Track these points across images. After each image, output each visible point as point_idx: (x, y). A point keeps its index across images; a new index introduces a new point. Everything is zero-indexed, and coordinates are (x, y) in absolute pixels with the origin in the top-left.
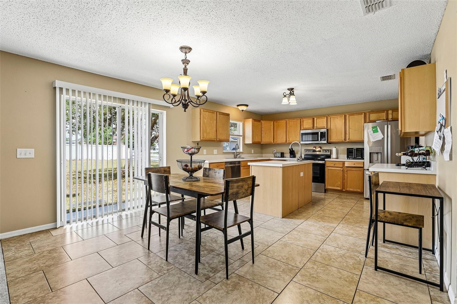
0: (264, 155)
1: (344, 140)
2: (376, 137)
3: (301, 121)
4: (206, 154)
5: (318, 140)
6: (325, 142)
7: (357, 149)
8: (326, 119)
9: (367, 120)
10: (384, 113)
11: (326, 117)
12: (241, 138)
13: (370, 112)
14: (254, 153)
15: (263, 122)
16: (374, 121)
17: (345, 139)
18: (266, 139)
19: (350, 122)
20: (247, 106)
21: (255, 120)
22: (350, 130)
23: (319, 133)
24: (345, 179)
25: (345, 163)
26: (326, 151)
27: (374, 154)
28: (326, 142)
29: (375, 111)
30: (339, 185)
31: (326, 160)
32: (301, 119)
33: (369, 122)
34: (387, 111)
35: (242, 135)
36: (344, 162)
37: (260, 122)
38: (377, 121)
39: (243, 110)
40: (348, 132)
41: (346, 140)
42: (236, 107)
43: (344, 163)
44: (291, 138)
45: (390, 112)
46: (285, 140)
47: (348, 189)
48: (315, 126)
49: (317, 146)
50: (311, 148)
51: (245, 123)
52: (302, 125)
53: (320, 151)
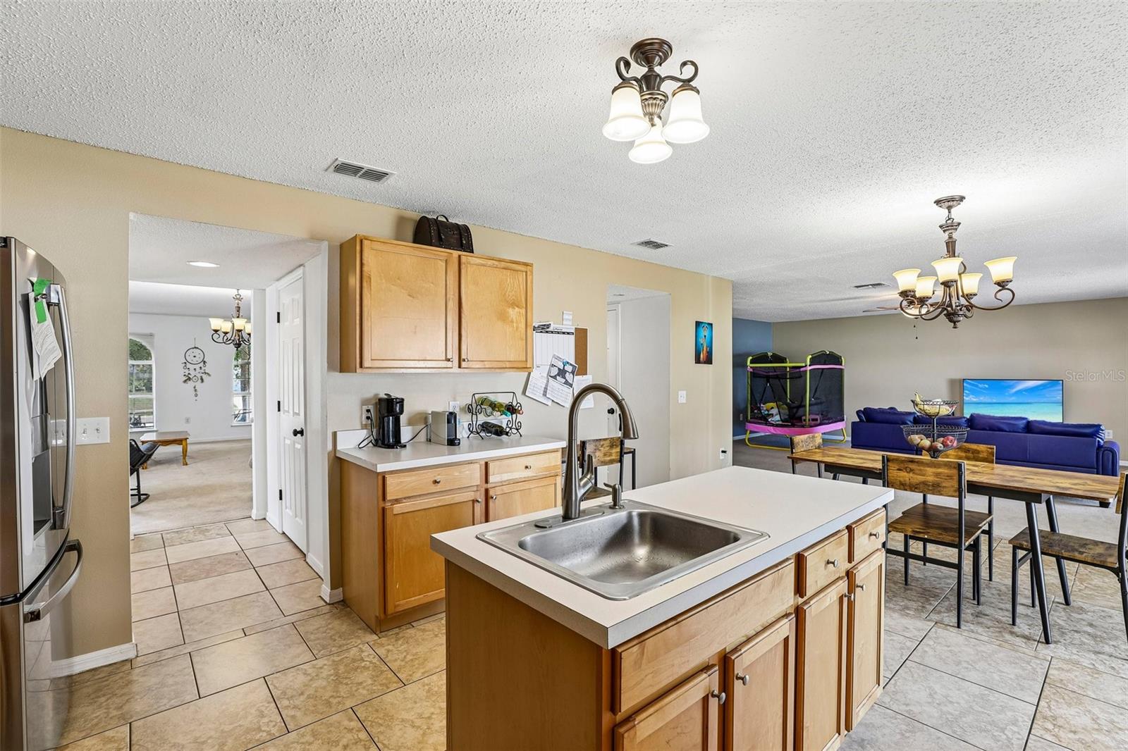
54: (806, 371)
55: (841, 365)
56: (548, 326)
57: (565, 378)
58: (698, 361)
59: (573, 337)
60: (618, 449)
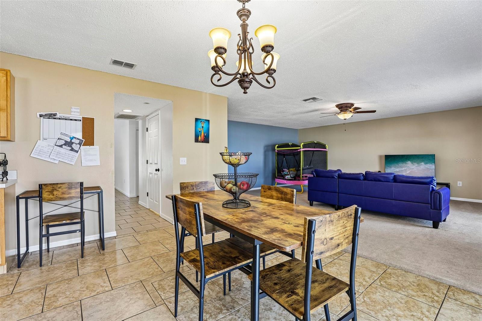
54: (300, 151)
55: (326, 149)
56: (55, 115)
57: (71, 147)
58: (197, 140)
59: (80, 123)
60: (79, 190)
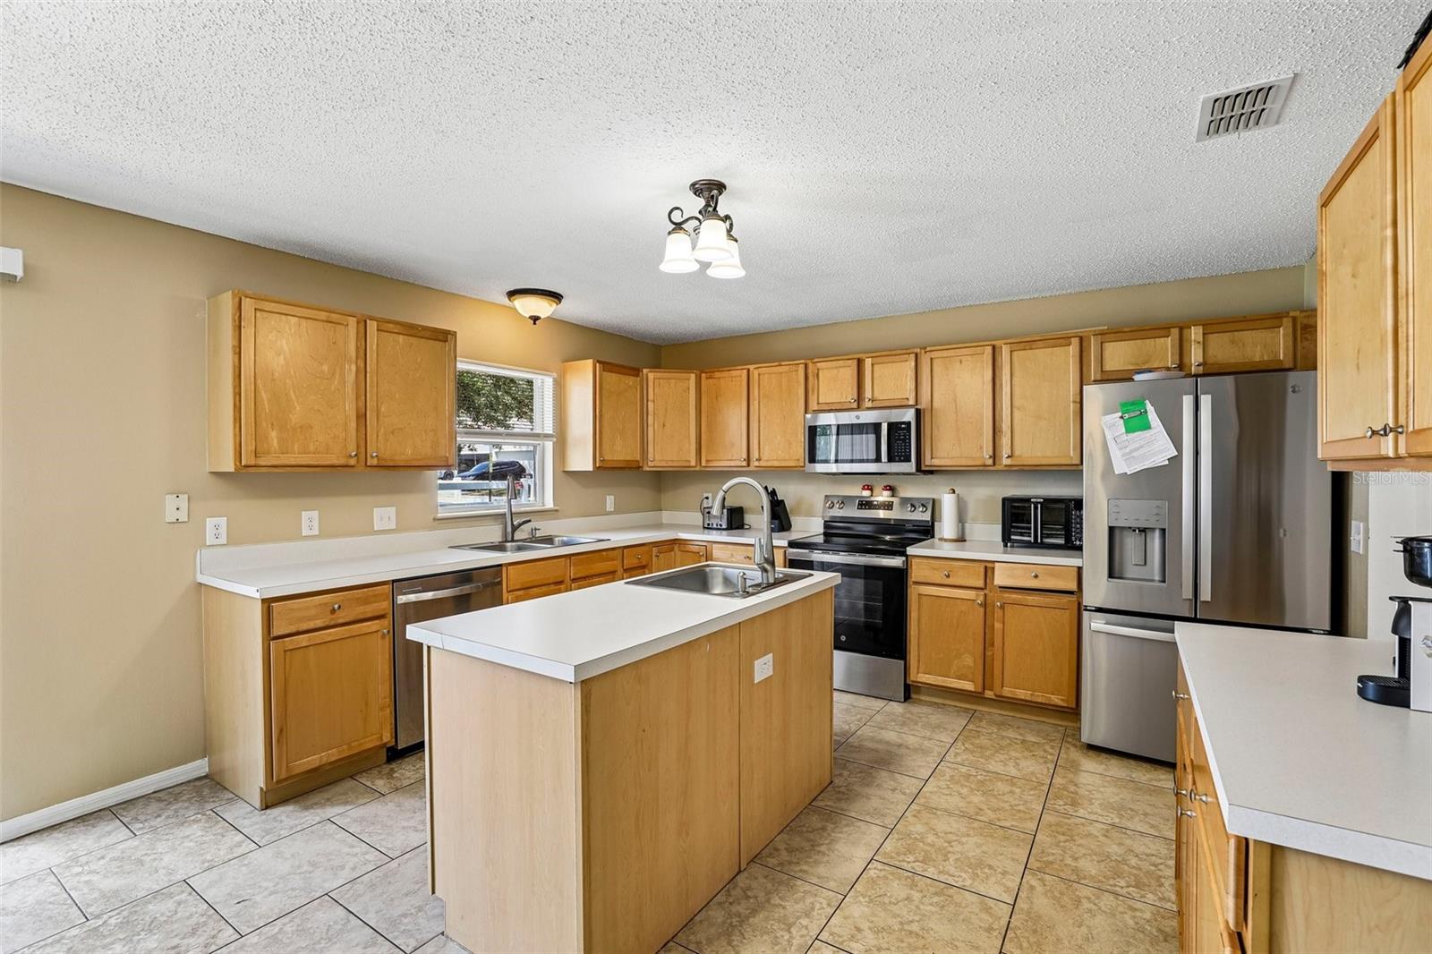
0: (666, 516)
1: (990, 462)
2: (1141, 451)
3: (810, 371)
4: (316, 532)
5: (878, 459)
6: (911, 467)
7: (1048, 502)
8: (913, 364)
9: (1093, 373)
10: (1170, 338)
11: (913, 356)
12: (549, 445)
13: (1102, 333)
14: (618, 510)
15: (651, 376)
16: (1124, 377)
17: (994, 457)
18: (669, 449)
19: (1015, 379)
20: (556, 297)
21: (606, 366)
22: (1016, 413)
23: (884, 427)
24: (993, 645)
25: (993, 568)
26: (913, 506)
27: (1125, 533)
28: (914, 470)
29: (1126, 330)
30: (970, 667)
31: (910, 550)
32: (810, 365)
33: (1099, 378)
34: (1181, 329)
35: (551, 432)
36: (989, 565)
37: (638, 375)
38: (1137, 377)
39: (535, 319)
40: (1005, 426)
41: (997, 462)
42: (506, 301)
43: (988, 569)
44: (767, 447)
45: (1195, 333)
46: (745, 456)
47: (1007, 692)
48: (868, 394)
49: (879, 484)
50: (856, 491)
51: (568, 376)
52: (813, 390)
53: (889, 506)
